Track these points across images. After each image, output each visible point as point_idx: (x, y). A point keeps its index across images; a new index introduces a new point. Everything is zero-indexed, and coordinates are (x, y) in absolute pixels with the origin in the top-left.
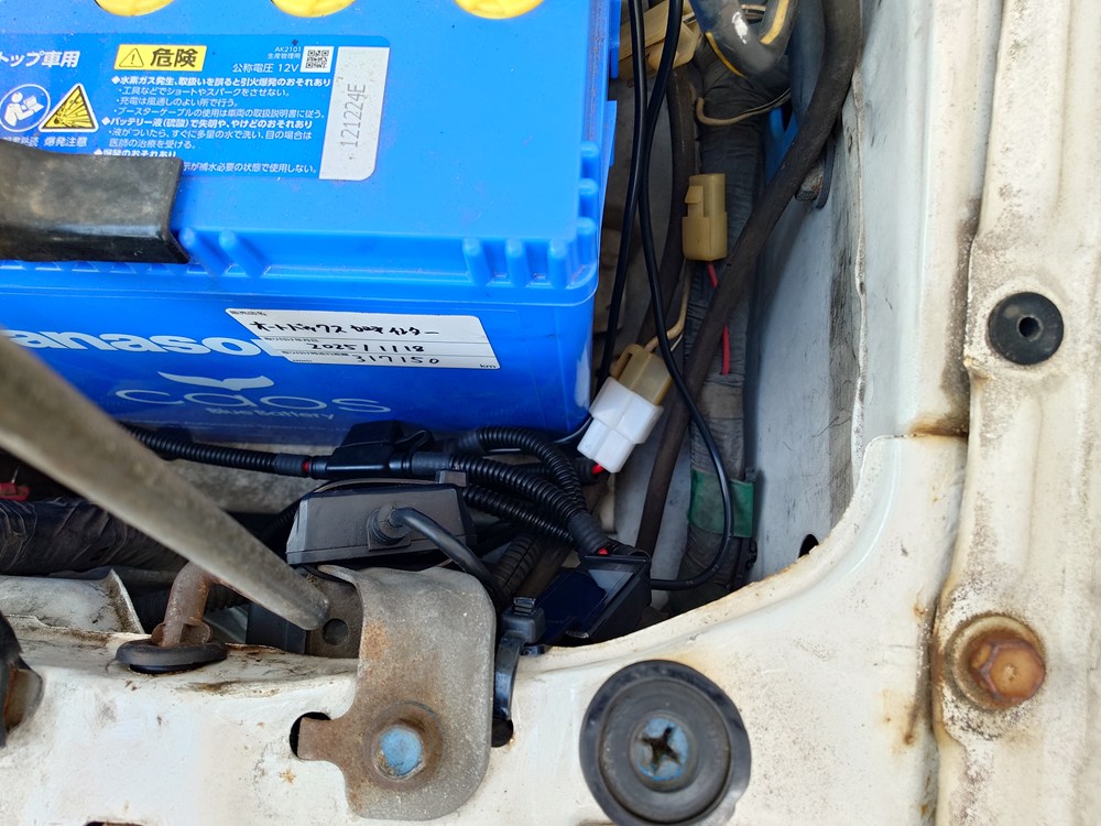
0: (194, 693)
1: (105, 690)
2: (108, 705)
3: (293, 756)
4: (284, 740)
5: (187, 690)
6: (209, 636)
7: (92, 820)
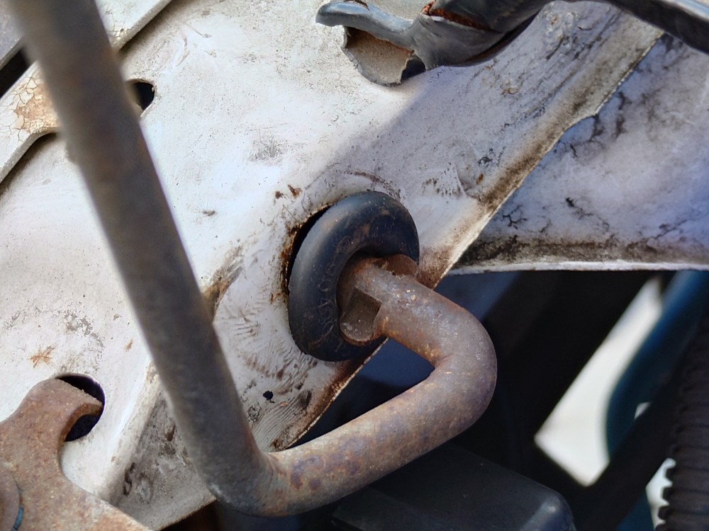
0: (219, 267)
1: (304, 159)
2: (278, 157)
3: (63, 372)
4: (91, 369)
5: (228, 261)
6: (350, 336)
7: (156, 100)
